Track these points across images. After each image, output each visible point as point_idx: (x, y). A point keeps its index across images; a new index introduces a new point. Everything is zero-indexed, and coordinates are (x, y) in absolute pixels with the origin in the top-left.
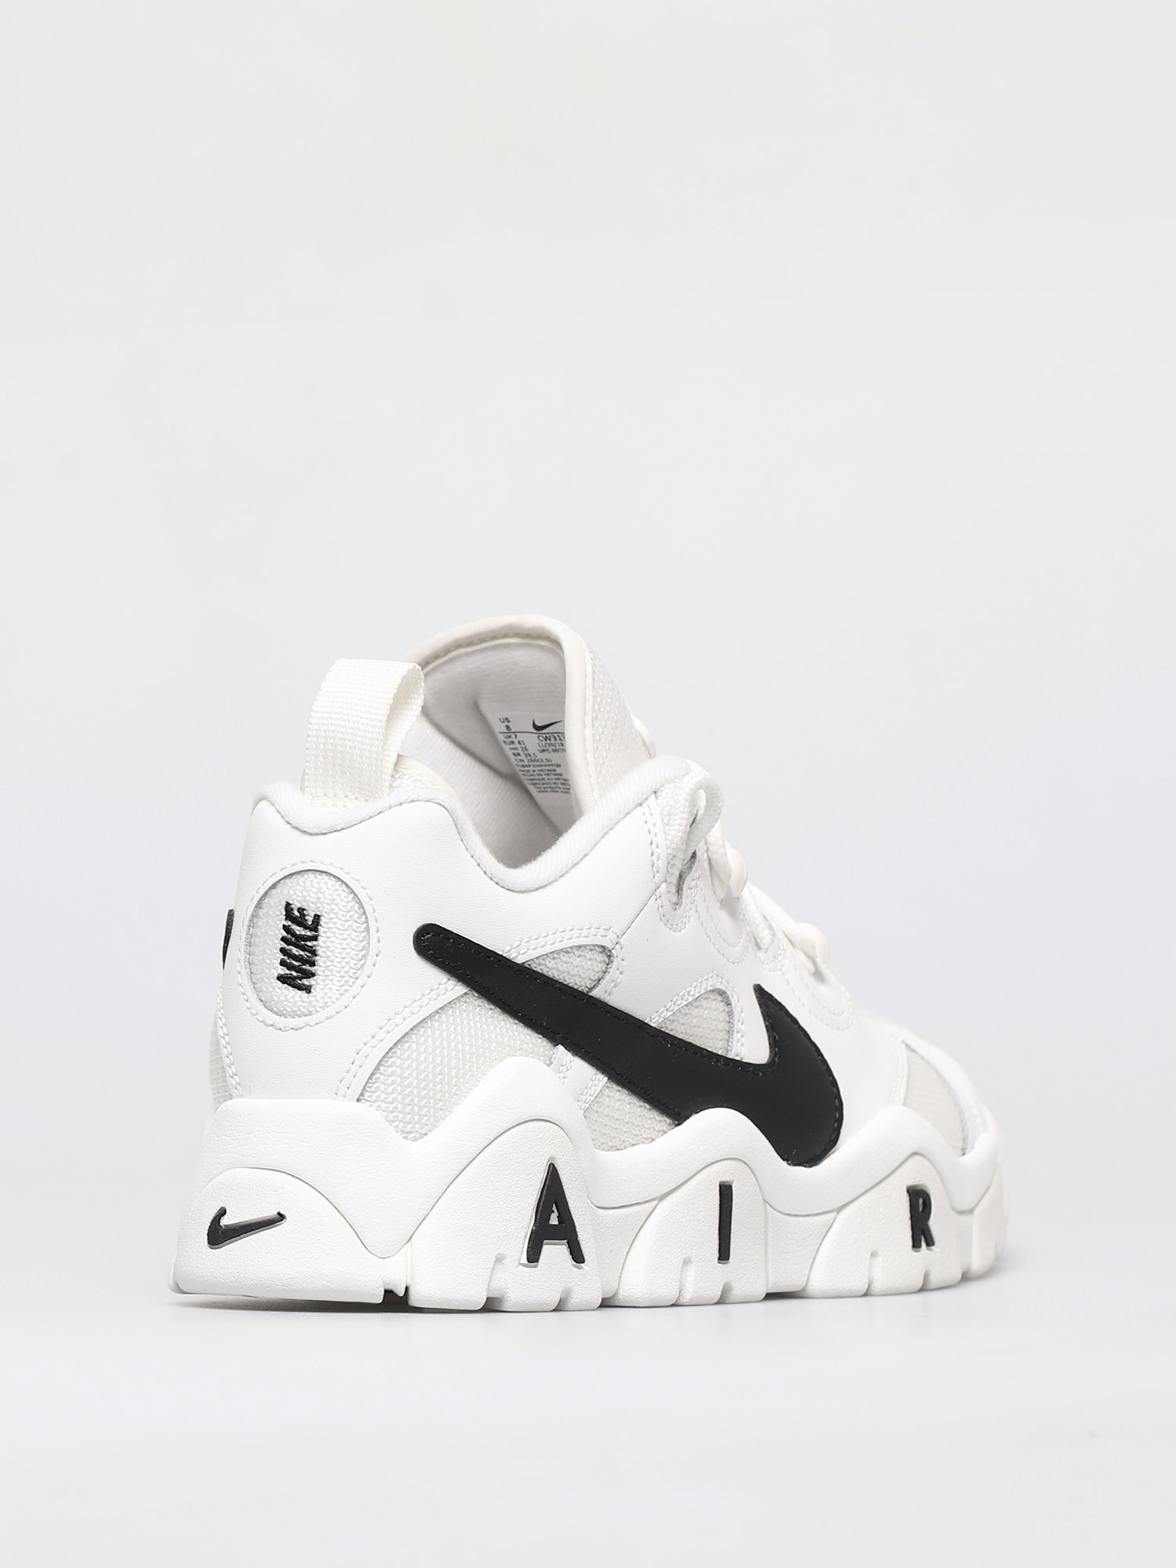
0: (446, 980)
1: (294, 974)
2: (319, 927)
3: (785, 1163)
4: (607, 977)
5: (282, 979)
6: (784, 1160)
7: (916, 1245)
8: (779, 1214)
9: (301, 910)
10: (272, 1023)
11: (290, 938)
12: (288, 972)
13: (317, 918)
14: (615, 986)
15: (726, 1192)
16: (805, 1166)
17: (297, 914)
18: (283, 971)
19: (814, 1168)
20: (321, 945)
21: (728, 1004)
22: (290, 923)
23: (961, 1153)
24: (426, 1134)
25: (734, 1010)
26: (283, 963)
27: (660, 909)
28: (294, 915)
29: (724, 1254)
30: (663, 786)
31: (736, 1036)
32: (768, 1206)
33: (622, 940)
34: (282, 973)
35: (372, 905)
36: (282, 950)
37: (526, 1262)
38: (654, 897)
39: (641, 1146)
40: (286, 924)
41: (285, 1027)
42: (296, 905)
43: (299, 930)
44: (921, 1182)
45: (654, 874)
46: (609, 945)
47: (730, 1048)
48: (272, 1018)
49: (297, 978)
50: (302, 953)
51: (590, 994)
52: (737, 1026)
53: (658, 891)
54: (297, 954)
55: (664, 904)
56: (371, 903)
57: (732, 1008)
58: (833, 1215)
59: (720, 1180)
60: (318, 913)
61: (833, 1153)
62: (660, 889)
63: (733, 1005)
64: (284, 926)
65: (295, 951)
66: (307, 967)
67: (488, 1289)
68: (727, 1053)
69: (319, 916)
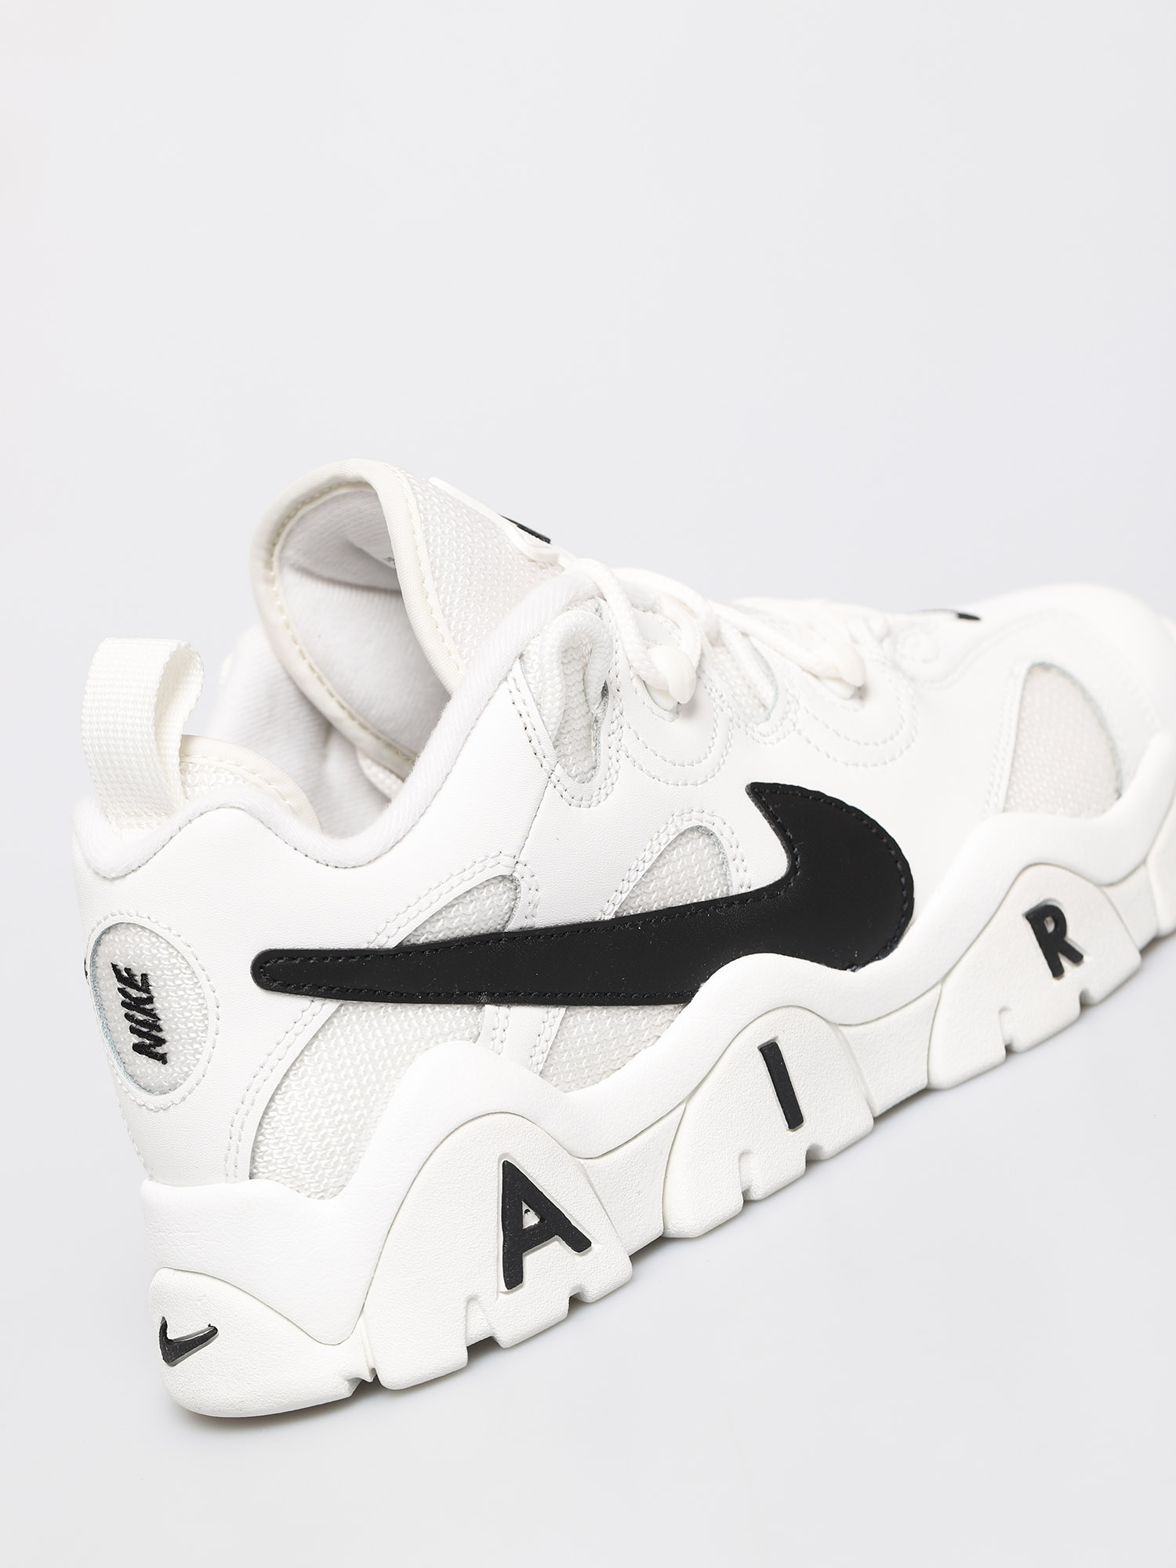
0: (309, 1003)
1: (148, 1042)
2: (150, 988)
3: (848, 972)
4: (520, 904)
5: (138, 1048)
6: (845, 969)
7: (1057, 971)
8: (861, 1027)
9: (128, 970)
10: (143, 1103)
11: (131, 1004)
12: (141, 1040)
13: (144, 976)
14: (536, 906)
15: (771, 1054)
16: (879, 959)
17: (125, 975)
18: (136, 1039)
19: (891, 955)
20: (158, 1006)
21: (711, 834)
22: (124, 986)
23: (1116, 796)
24: (343, 1186)
25: (720, 838)
26: (133, 1030)
27: (564, 794)
28: (126, 978)
29: (794, 1117)
30: (528, 644)
31: (732, 866)
32: (841, 1028)
33: (522, 858)
34: (137, 1042)
35: (192, 952)
36: (127, 1016)
37: (506, 1290)
38: (550, 786)
39: (644, 1051)
40: (120, 987)
41: (155, 1107)
42: (121, 966)
43: (134, 993)
44: (1042, 900)
45: (540, 761)
46: (506, 872)
47: (729, 883)
48: (145, 1097)
49: (150, 1045)
50: (145, 1017)
51: (506, 931)
52: (730, 853)
53: (553, 776)
54: (142, 1019)
55: (567, 786)
56: (190, 950)
57: (716, 837)
58: (939, 986)
59: (758, 1045)
60: (144, 972)
61: (911, 925)
62: (556, 773)
63: (717, 833)
64: (119, 989)
65: (140, 1017)
66: (154, 1033)
67: (466, 1338)
68: (728, 890)
69: (145, 975)
